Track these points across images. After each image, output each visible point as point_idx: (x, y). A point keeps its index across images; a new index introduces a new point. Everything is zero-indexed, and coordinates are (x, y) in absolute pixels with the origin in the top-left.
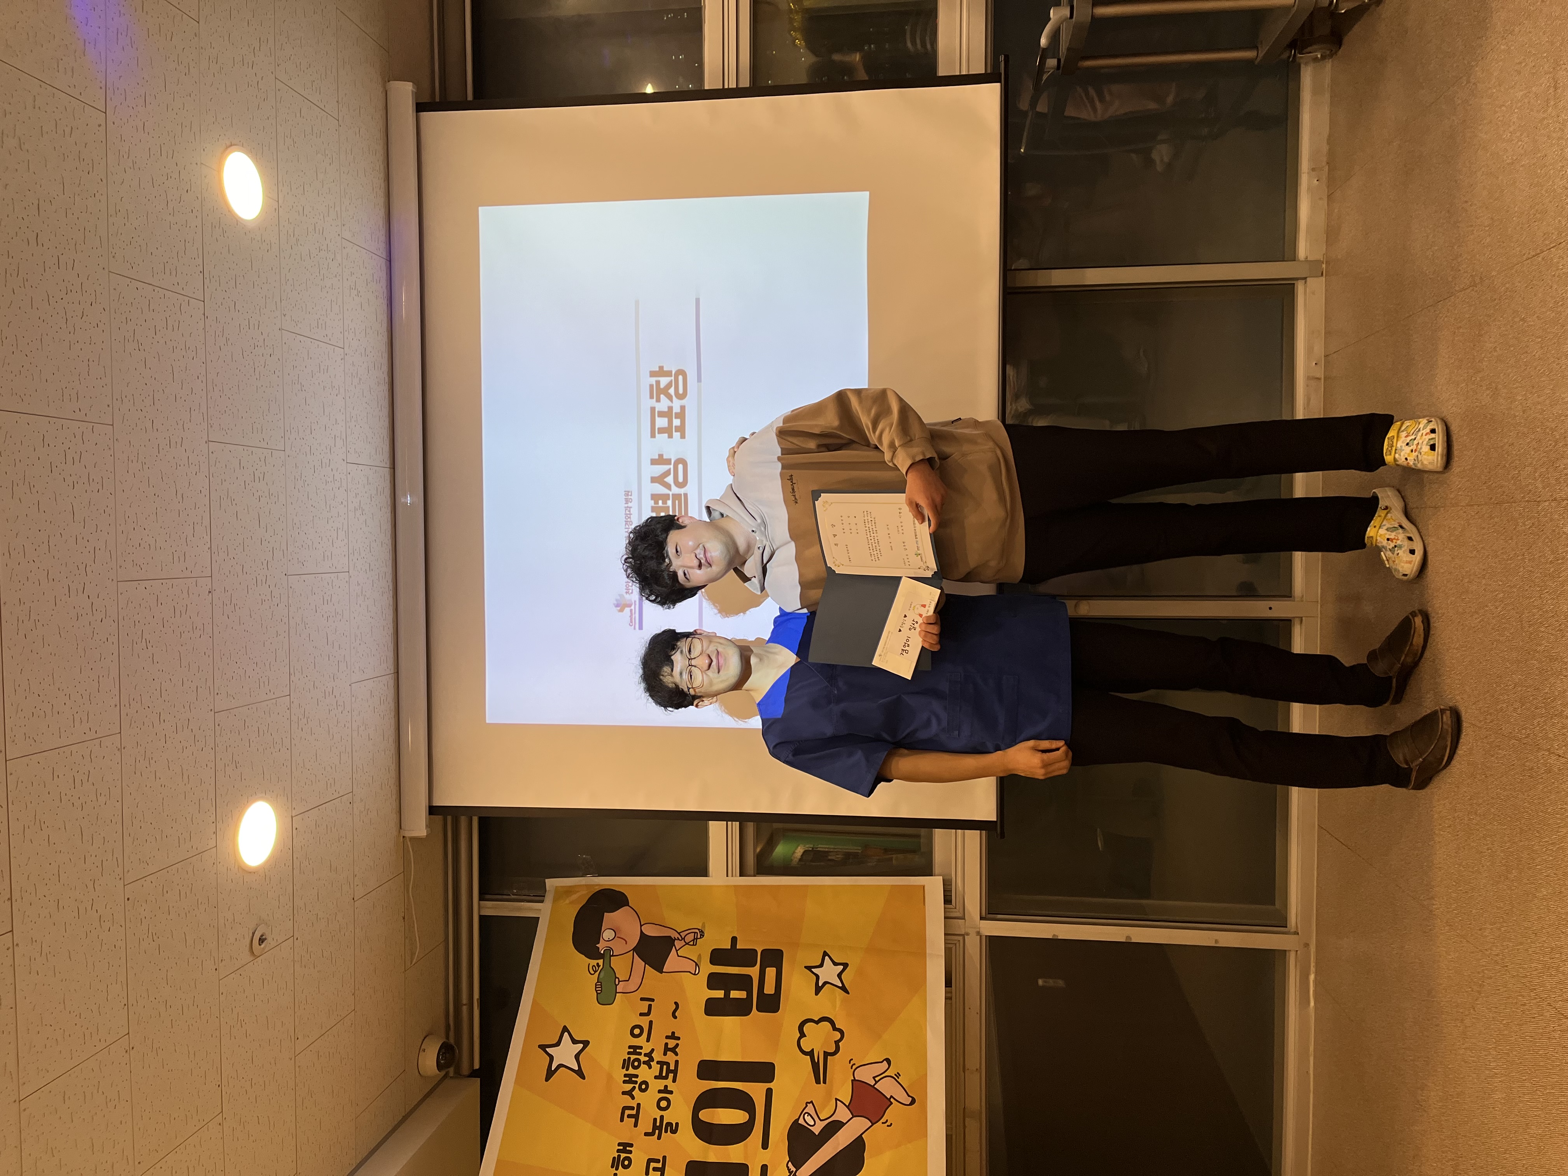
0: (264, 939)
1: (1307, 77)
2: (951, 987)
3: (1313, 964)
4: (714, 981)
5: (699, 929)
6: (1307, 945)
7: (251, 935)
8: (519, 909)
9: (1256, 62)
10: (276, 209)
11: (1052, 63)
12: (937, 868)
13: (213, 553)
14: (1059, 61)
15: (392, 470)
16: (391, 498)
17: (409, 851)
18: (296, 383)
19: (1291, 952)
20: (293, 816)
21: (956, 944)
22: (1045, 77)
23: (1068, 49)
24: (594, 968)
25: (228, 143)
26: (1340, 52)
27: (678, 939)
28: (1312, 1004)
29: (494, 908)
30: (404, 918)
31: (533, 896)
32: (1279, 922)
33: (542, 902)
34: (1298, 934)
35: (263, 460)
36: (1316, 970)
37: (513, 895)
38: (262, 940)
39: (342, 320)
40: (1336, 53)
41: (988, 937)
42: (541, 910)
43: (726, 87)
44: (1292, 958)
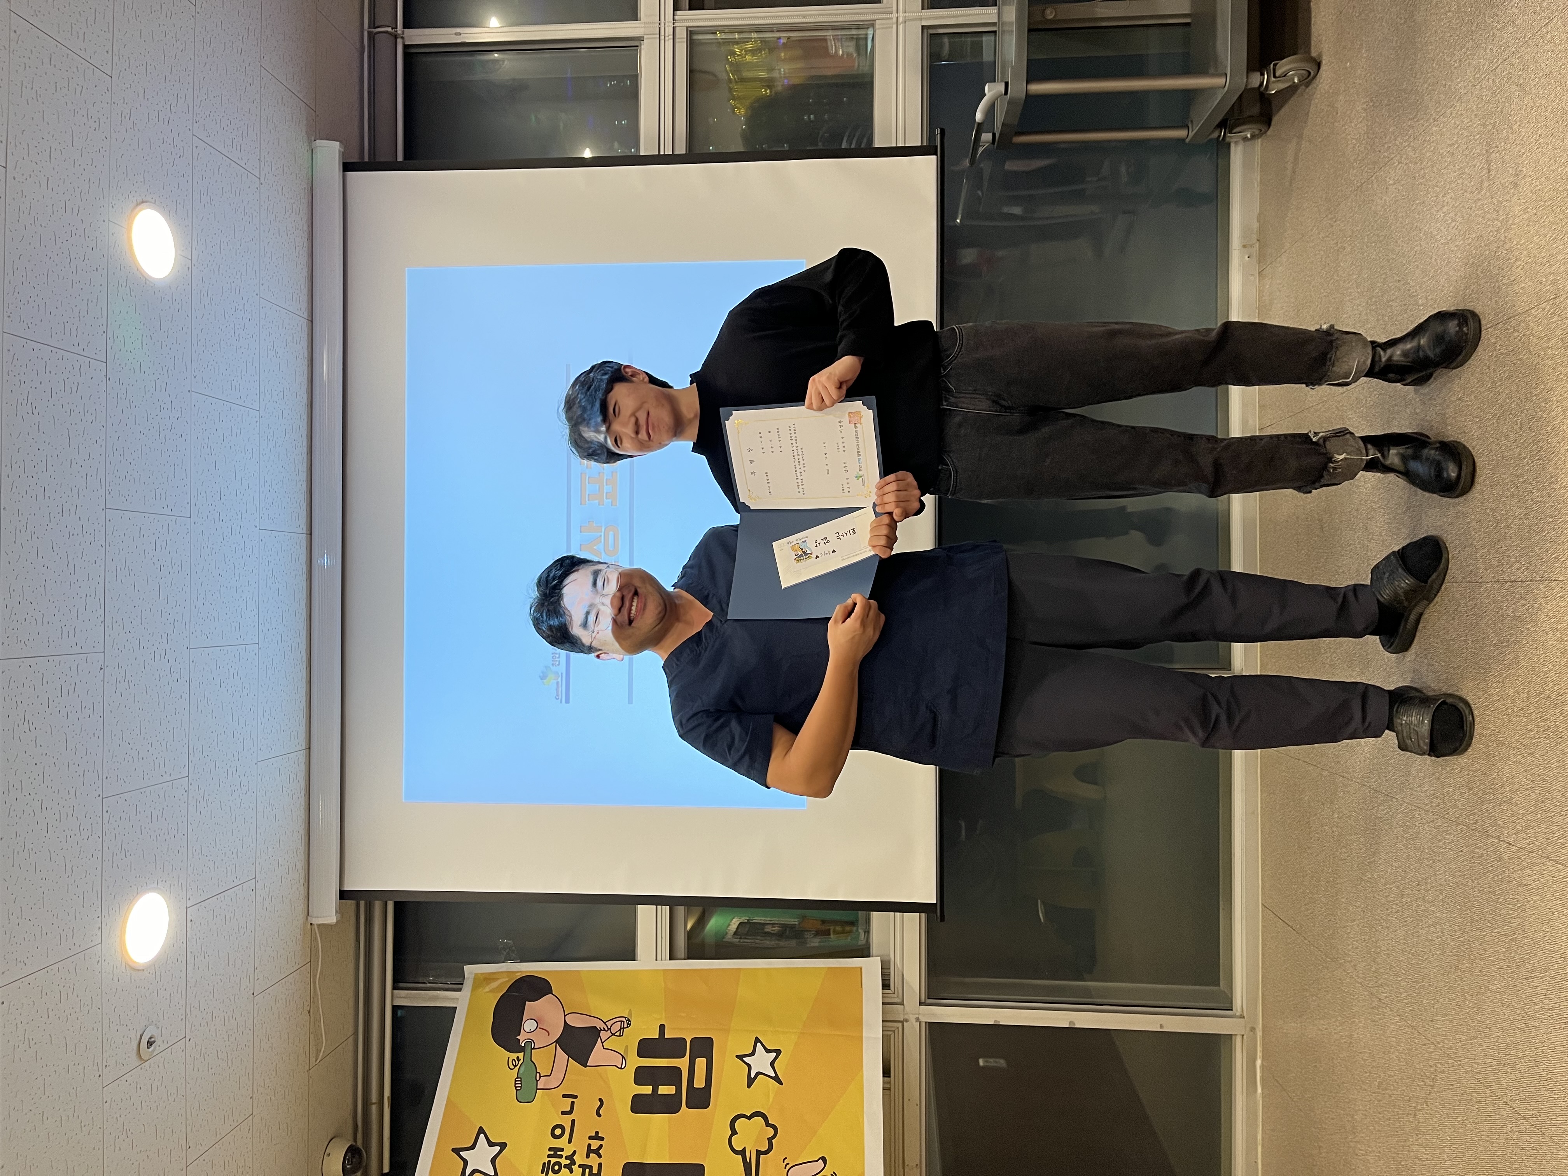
0: (152, 1042)
1: (1237, 154)
2: (890, 1077)
3: (1259, 1049)
4: (642, 1076)
5: (625, 1018)
6: (1253, 1029)
7: (138, 1037)
8: (436, 998)
9: (1187, 140)
10: (189, 268)
11: (986, 137)
12: (874, 949)
13: (106, 627)
14: (994, 135)
15: (309, 536)
16: (307, 566)
17: (316, 939)
18: (206, 447)
19: (1237, 1037)
20: (188, 906)
21: (894, 1031)
22: (981, 150)
23: (1003, 125)
24: (514, 1062)
25: (140, 199)
26: (1269, 133)
27: (604, 1030)
28: (1259, 1090)
29: (408, 998)
30: (309, 1012)
31: (451, 984)
32: (1224, 1005)
33: (460, 990)
34: (1244, 1017)
35: (165, 528)
36: (1263, 1056)
37: (429, 983)
38: (150, 1044)
39: (258, 381)
40: (1265, 132)
41: (927, 1024)
42: (458, 999)
43: (662, 153)
44: (1238, 1041)
